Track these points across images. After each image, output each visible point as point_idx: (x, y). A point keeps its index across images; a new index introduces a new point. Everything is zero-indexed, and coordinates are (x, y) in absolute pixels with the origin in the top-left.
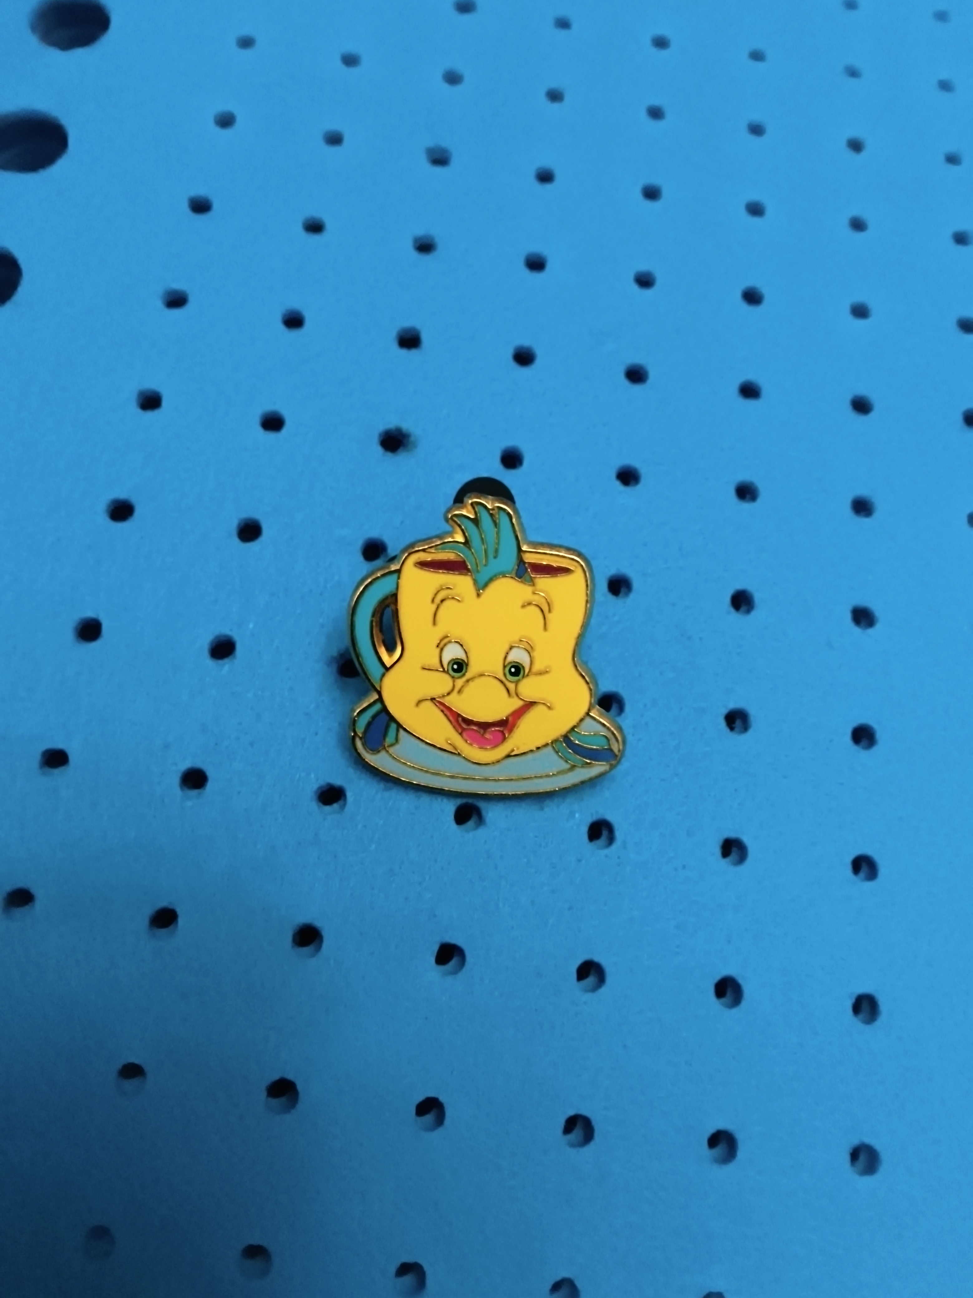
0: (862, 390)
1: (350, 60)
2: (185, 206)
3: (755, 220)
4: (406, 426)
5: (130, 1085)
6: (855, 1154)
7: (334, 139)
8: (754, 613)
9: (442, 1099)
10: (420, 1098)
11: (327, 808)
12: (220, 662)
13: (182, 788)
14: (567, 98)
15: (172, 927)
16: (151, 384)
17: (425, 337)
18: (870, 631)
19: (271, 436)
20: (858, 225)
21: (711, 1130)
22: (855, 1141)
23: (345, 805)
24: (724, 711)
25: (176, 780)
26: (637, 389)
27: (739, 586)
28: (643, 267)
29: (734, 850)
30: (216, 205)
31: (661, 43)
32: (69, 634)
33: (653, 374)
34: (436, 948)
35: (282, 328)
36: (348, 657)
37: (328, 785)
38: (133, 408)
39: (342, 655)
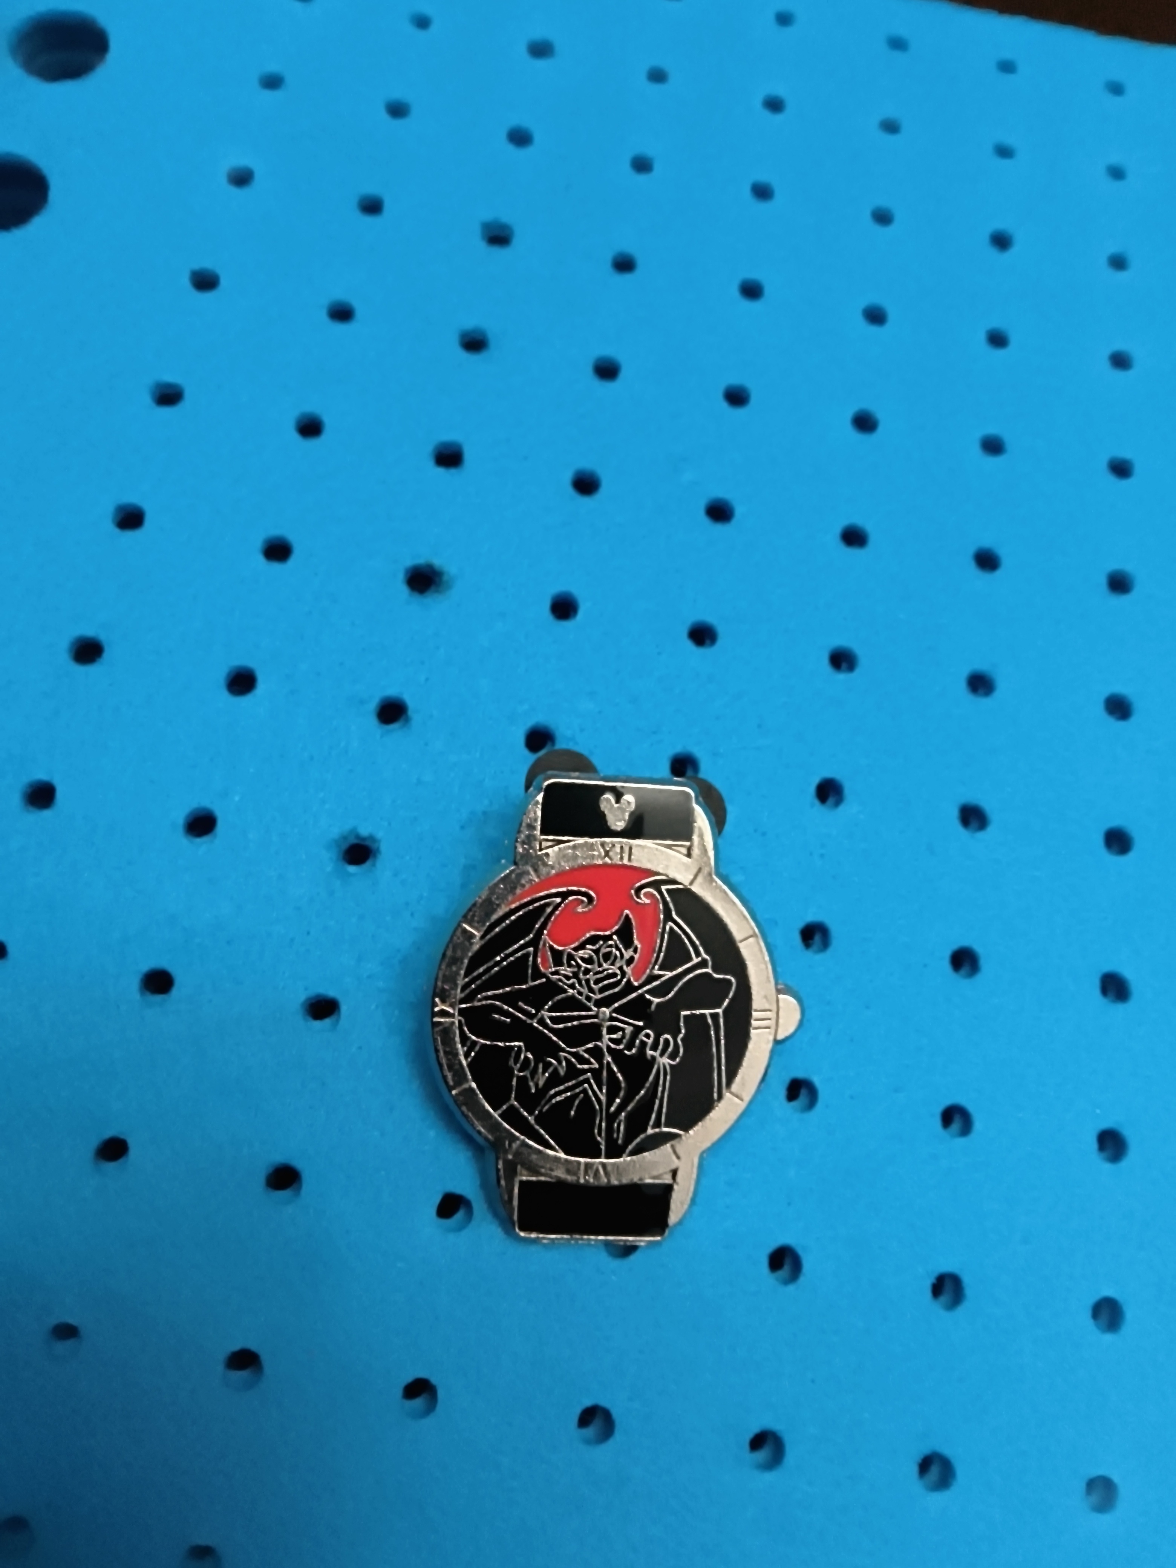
0: (987, 541)
1: (397, 110)
2: (185, 281)
3: (874, 329)
4: (439, 561)
5: (62, 1347)
6: (925, 1465)
7: (372, 206)
8: (842, 808)
9: (434, 1380)
10: (409, 1378)
11: (318, 1024)
12: (198, 840)
13: (142, 994)
14: (657, 167)
15: (121, 1161)
16: (132, 498)
17: (469, 455)
18: (981, 835)
19: (276, 567)
20: (997, 340)
21: (755, 1429)
22: (925, 1449)
23: (338, 1021)
24: (801, 924)
25: (135, 983)
26: (720, 529)
27: (828, 774)
28: (734, 379)
29: (803, 1092)
30: (224, 282)
31: (774, 105)
32: (16, 799)
33: (739, 511)
34: (437, 1199)
35: (295, 436)
36: (353, 840)
37: (318, 996)
38: (108, 525)
39: (345, 838)
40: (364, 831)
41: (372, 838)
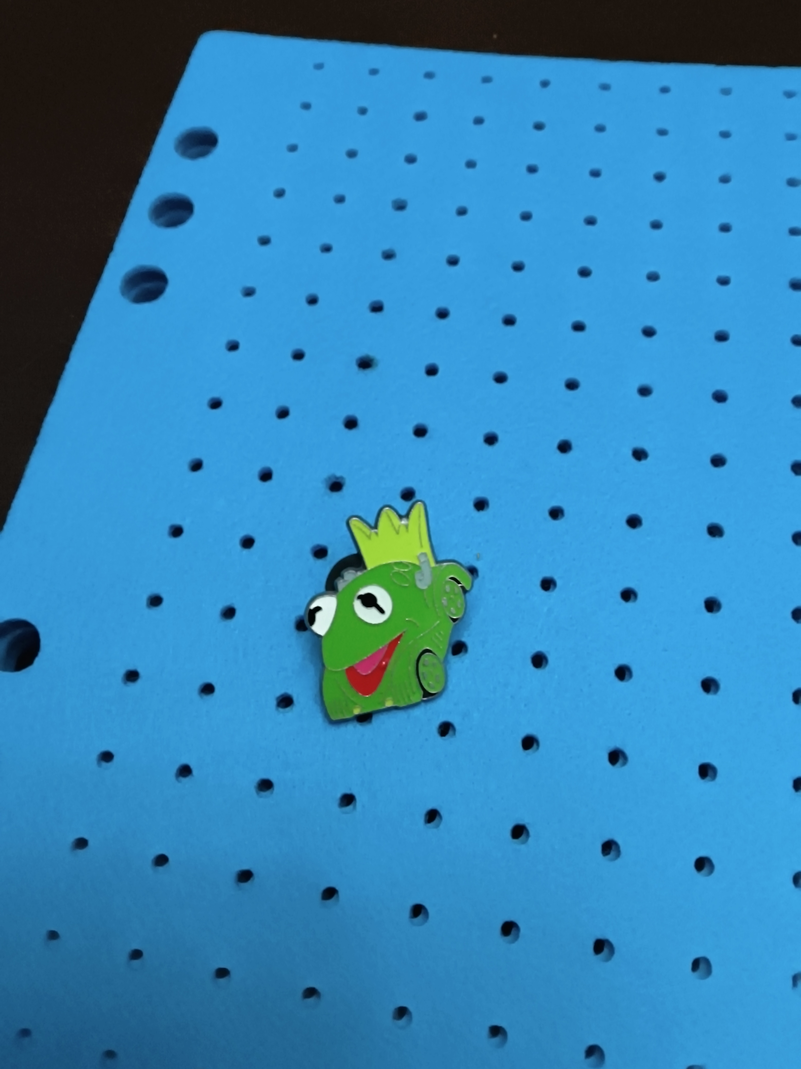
0: (650, 323)
1: (352, 154)
2: (256, 243)
3: (590, 228)
4: (372, 354)
5: (206, 695)
6: (611, 754)
7: (340, 199)
8: (571, 454)
12: (265, 483)
13: (241, 547)
14: (479, 164)
15: (233, 617)
16: (234, 337)
17: (386, 307)
18: (644, 462)
19: (297, 363)
20: (656, 225)
22: (613, 747)
23: (327, 557)
24: (549, 508)
25: (238, 543)
26: (509, 328)
27: (564, 438)
28: (518, 259)
30: (273, 240)
31: (539, 126)
32: (186, 467)
33: (519, 319)
35: (306, 305)
36: (334, 480)
37: (318, 546)
38: (224, 350)
39: (330, 478)
40: (338, 474)
41: (342, 478)
